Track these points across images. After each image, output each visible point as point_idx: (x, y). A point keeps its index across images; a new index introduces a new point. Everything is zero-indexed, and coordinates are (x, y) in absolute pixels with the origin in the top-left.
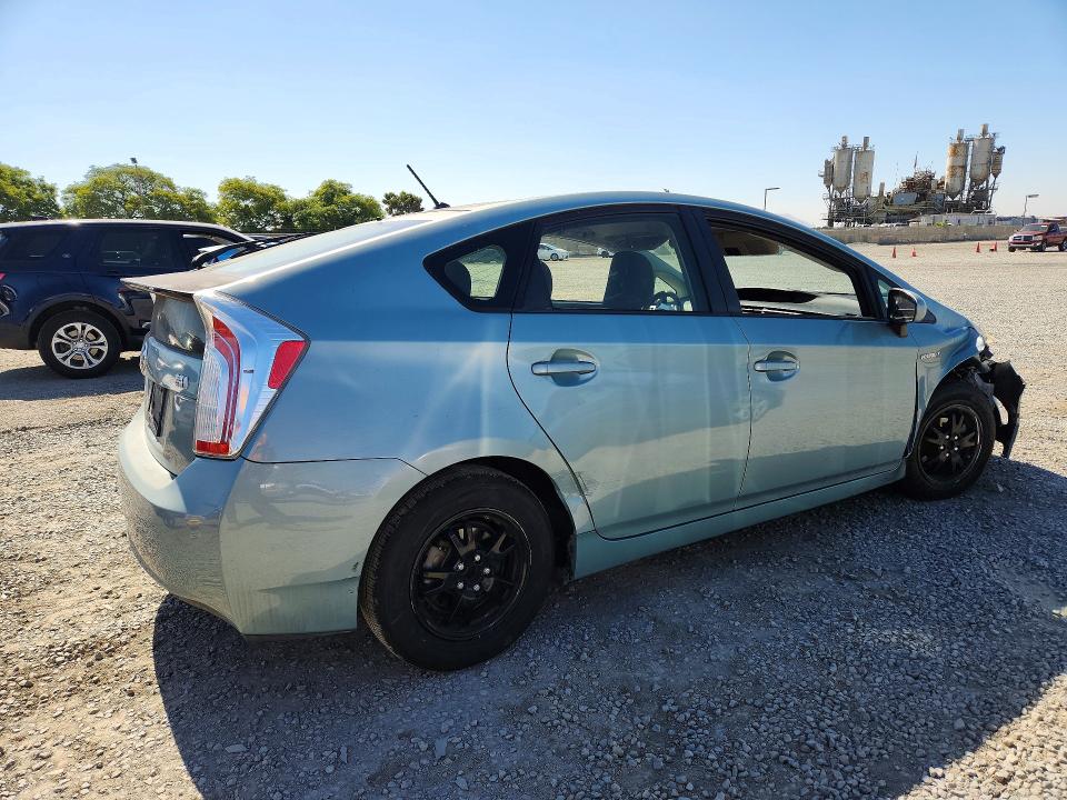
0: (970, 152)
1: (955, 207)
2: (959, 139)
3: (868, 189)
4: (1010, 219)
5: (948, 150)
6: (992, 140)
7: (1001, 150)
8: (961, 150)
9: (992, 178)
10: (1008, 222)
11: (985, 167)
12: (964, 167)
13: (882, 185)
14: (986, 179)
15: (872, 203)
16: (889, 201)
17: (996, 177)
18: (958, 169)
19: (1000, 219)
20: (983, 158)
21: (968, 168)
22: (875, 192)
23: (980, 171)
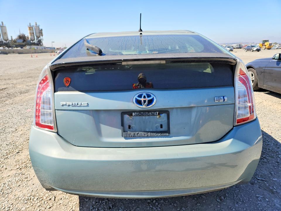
0: (34, 29)
1: (34, 44)
2: (30, 25)
3: (7, 37)
4: (49, 48)
5: (28, 29)
6: (39, 27)
7: (42, 30)
8: (31, 28)
9: (41, 36)
10: (49, 49)
11: (39, 34)
12: (33, 33)
13: (11, 37)
14: (40, 37)
15: (10, 42)
16: (15, 41)
17: (42, 36)
18: (32, 34)
19: (47, 48)
20: (38, 31)
21: (35, 34)
22: (10, 39)
23: (38, 35)
